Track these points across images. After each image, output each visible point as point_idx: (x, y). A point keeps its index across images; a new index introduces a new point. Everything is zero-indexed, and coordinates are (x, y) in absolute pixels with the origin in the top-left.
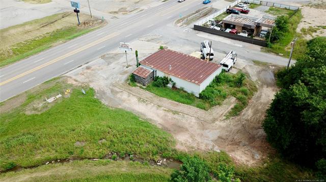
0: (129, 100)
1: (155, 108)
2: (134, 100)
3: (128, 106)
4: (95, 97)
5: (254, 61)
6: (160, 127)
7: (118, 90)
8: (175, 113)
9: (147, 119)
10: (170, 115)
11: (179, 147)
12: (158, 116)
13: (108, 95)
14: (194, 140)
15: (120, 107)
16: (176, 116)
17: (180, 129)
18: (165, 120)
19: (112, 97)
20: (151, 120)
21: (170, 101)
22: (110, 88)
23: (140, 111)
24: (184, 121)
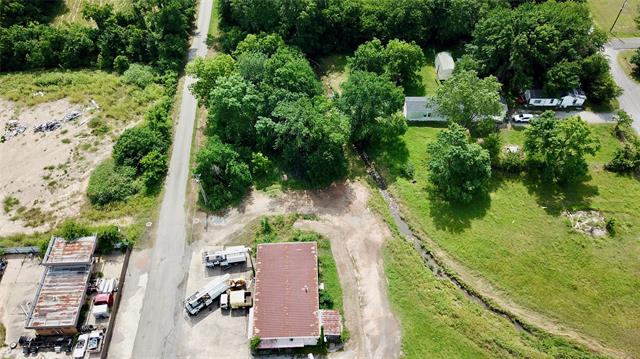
0: (373, 316)
1: (363, 282)
2: (368, 312)
3: (382, 309)
4: (401, 353)
5: (189, 243)
6: (381, 261)
7: (369, 342)
8: (353, 260)
9: (383, 277)
10: (359, 263)
11: (388, 234)
12: (369, 272)
13: (385, 346)
14: (371, 229)
15: (390, 314)
16: (357, 257)
17: (368, 245)
18: (369, 263)
19: (384, 337)
20: (380, 274)
21: (340, 276)
22: (373, 355)
23: (378, 291)
24: (357, 248)
